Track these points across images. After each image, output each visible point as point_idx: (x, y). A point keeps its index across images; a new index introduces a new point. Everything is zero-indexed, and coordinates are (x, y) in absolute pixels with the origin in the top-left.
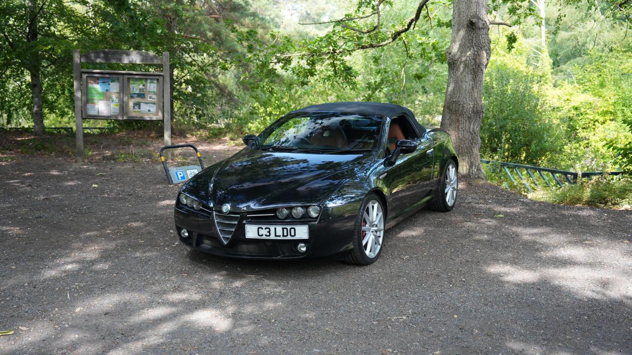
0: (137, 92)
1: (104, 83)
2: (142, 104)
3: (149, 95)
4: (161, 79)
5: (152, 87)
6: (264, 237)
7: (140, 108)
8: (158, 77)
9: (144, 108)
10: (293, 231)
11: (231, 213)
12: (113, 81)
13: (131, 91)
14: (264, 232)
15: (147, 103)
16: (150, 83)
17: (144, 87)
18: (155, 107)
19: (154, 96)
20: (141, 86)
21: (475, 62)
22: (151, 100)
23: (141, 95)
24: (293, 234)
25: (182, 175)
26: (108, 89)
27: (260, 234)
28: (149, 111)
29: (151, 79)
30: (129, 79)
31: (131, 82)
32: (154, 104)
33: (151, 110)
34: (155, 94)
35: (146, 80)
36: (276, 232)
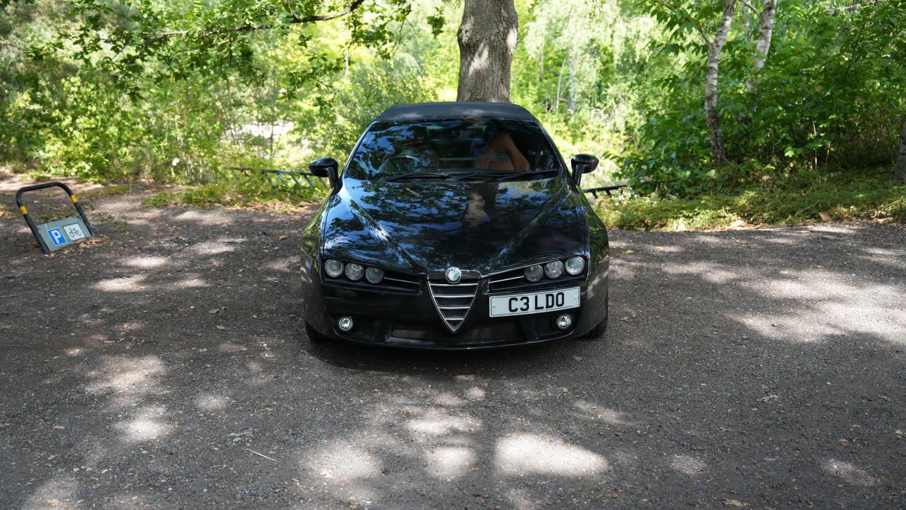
6: (519, 312)
11: (463, 281)
14: (518, 304)
24: (560, 302)
25: (59, 236)
27: (513, 308)
36: (537, 302)
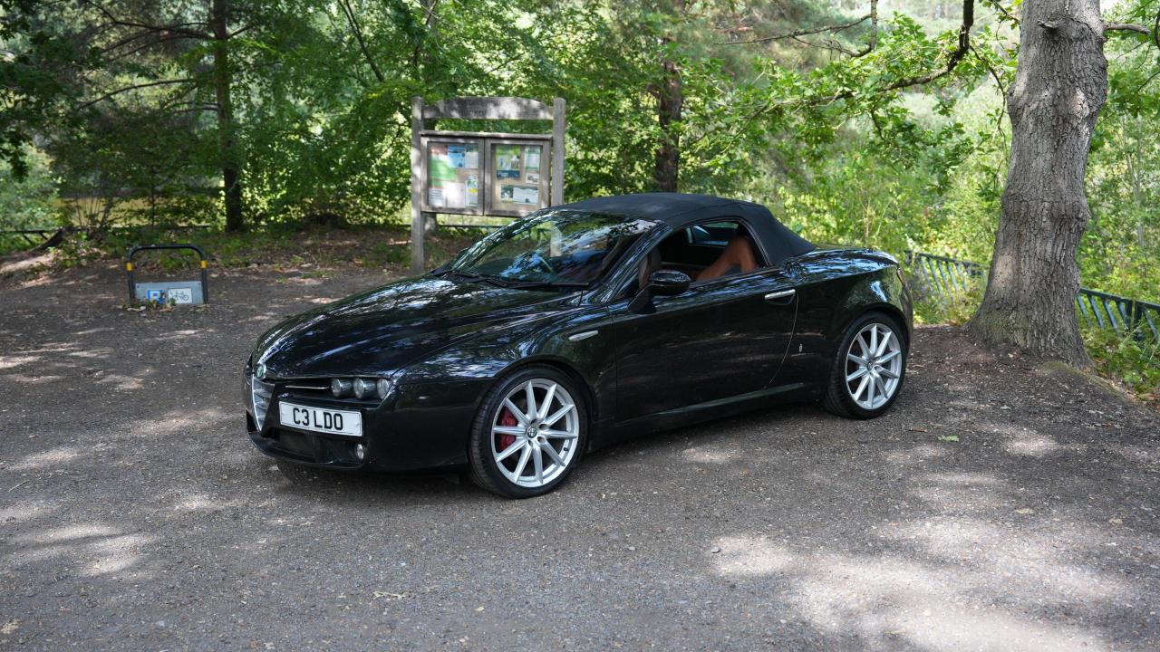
0: (508, 168)
1: (455, 152)
2: (515, 189)
3: (528, 175)
4: (547, 145)
5: (533, 159)
6: (300, 426)
7: (512, 197)
8: (541, 143)
9: (519, 195)
10: (338, 418)
11: (267, 379)
12: (470, 149)
13: (498, 167)
14: (301, 417)
15: (523, 188)
16: (530, 152)
17: (518, 160)
18: (537, 195)
19: (536, 176)
20: (514, 159)
21: (1057, 111)
22: (531, 182)
23: (515, 174)
24: (339, 426)
26: (463, 163)
27: (296, 420)
28: (527, 201)
29: (531, 146)
30: (493, 146)
31: (498, 151)
32: (536, 189)
33: (531, 200)
34: (538, 172)
35: (523, 147)
36: (316, 419)
